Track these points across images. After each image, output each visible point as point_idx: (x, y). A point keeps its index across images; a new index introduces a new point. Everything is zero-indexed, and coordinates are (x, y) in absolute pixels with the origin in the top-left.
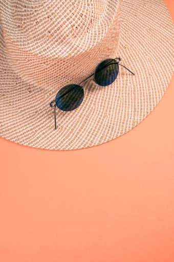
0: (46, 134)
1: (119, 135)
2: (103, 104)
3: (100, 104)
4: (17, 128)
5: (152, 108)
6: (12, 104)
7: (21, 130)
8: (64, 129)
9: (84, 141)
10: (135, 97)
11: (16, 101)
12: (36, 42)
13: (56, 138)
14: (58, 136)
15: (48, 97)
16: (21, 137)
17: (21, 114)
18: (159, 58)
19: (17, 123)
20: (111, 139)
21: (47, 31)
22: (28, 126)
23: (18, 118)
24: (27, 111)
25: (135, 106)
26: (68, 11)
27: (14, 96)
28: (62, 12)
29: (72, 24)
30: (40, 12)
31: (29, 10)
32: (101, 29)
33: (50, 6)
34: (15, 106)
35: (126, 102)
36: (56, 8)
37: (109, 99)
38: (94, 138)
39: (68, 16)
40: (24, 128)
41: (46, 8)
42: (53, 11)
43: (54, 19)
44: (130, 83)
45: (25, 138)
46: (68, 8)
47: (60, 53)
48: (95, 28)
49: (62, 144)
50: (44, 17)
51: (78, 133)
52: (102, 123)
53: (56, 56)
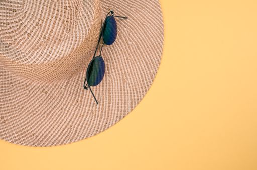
0: (81, 124)
2: (117, 73)
3: (114, 74)
4: (52, 132)
6: (35, 112)
7: (56, 132)
8: (94, 112)
9: (118, 114)
10: (141, 52)
11: (37, 108)
13: (92, 124)
14: (92, 121)
15: (65, 90)
16: (60, 139)
17: (49, 118)
19: (49, 127)
21: (42, 39)
22: (61, 125)
23: (48, 123)
24: (52, 112)
25: (145, 60)
26: (52, 10)
27: (32, 104)
28: (47, 14)
29: (62, 20)
30: (26, 24)
31: (14, 25)
32: (87, 11)
33: (32, 13)
34: (39, 113)
35: (135, 60)
36: (40, 13)
37: (120, 65)
38: (125, 107)
39: (55, 15)
40: (59, 129)
41: (30, 17)
42: (38, 17)
43: (44, 25)
44: (130, 41)
45: (64, 138)
46: (50, 8)
47: (63, 52)
48: (82, 12)
49: (100, 127)
50: (32, 27)
51: (109, 110)
52: (124, 90)
53: (61, 56)
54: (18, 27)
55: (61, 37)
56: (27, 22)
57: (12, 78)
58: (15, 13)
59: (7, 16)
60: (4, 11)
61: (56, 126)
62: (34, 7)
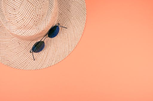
0: (30, 63)
1: (63, 59)
2: (54, 45)
3: (53, 45)
4: (16, 62)
5: (77, 44)
6: (12, 51)
7: (18, 63)
8: (38, 59)
9: (48, 64)
10: (68, 39)
11: (14, 49)
12: (19, 30)
13: (35, 65)
14: (36, 63)
15: (28, 45)
17: (17, 55)
18: (78, 17)
20: (59, 61)
21: (23, 26)
22: (21, 60)
23: (16, 58)
25: (69, 44)
26: (31, 15)
27: (12, 47)
28: (28, 16)
29: (34, 20)
30: (18, 17)
31: (13, 15)
32: (48, 18)
33: (22, 13)
34: (14, 51)
35: (64, 43)
36: (25, 14)
37: (57, 42)
38: (52, 62)
39: (32, 17)
40: (20, 62)
41: (21, 15)
42: (24, 16)
43: (25, 20)
44: (65, 33)
45: (21, 66)
46: (31, 13)
47: (31, 34)
48: (45, 17)
49: (38, 67)
50: (20, 19)
51: (45, 61)
52: (55, 54)
53: (29, 35)
54: (14, 17)
55: (32, 27)
57: (7, 32)
58: (14, 10)
59: (11, 10)
60: (10, 7)
61: (19, 60)
62: (24, 10)
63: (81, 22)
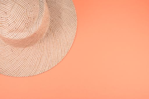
0: (23, 70)
1: (56, 64)
2: (47, 51)
3: (45, 51)
4: (10, 70)
5: (69, 49)
7: (11, 70)
8: (31, 66)
9: (41, 70)
10: (61, 45)
11: (7, 57)
12: (10, 33)
13: (28, 71)
14: (29, 70)
15: (21, 52)
16: (12, 73)
17: (10, 63)
18: (69, 23)
19: (9, 67)
20: (53, 67)
21: (14, 28)
23: (9, 65)
24: (12, 61)
25: (61, 49)
26: (22, 17)
27: (5, 54)
28: (19, 18)
29: (25, 23)
30: (9, 20)
31: (4, 19)
32: (39, 21)
33: (13, 16)
34: (6, 59)
35: (57, 48)
36: (16, 17)
37: (49, 48)
38: (45, 68)
39: (23, 20)
40: (13, 69)
41: (12, 18)
42: (15, 19)
43: (17, 22)
44: (57, 38)
45: (14, 74)
46: (22, 16)
47: (22, 37)
48: (36, 21)
49: (32, 73)
50: (12, 22)
51: (38, 67)
52: (48, 60)
53: (21, 38)
55: (23, 30)
56: (10, 19)
58: (6, 14)
59: (2, 14)
60: (2, 11)
61: (12, 67)
62: (15, 13)
63: (73, 28)
